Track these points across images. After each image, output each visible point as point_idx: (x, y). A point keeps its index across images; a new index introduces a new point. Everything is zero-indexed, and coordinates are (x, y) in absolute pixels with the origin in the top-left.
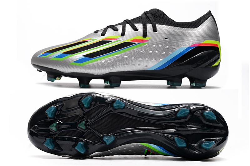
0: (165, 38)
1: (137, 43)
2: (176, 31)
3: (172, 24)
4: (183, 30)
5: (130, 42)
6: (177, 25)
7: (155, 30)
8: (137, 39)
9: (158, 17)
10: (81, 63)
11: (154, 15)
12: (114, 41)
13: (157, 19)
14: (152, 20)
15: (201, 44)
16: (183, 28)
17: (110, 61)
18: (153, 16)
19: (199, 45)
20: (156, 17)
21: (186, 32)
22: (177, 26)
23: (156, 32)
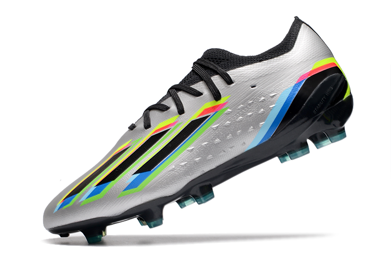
0: (252, 87)
1: (212, 114)
2: (262, 68)
3: (252, 61)
4: (272, 62)
5: (199, 118)
6: (260, 58)
7: (229, 81)
8: (208, 108)
9: (223, 59)
10: (136, 186)
11: (216, 59)
12: (172, 127)
13: (222, 63)
14: (216, 68)
15: (311, 72)
16: (271, 58)
17: (182, 162)
18: (213, 61)
19: (309, 75)
20: (220, 62)
21: (278, 64)
22: (260, 61)
23: (233, 83)
